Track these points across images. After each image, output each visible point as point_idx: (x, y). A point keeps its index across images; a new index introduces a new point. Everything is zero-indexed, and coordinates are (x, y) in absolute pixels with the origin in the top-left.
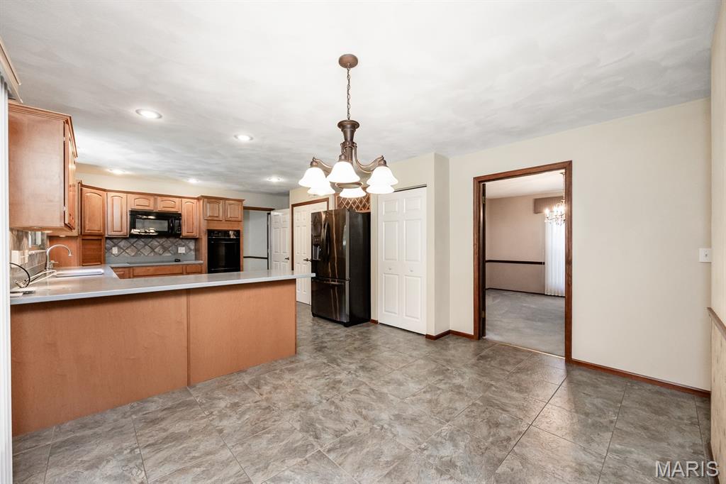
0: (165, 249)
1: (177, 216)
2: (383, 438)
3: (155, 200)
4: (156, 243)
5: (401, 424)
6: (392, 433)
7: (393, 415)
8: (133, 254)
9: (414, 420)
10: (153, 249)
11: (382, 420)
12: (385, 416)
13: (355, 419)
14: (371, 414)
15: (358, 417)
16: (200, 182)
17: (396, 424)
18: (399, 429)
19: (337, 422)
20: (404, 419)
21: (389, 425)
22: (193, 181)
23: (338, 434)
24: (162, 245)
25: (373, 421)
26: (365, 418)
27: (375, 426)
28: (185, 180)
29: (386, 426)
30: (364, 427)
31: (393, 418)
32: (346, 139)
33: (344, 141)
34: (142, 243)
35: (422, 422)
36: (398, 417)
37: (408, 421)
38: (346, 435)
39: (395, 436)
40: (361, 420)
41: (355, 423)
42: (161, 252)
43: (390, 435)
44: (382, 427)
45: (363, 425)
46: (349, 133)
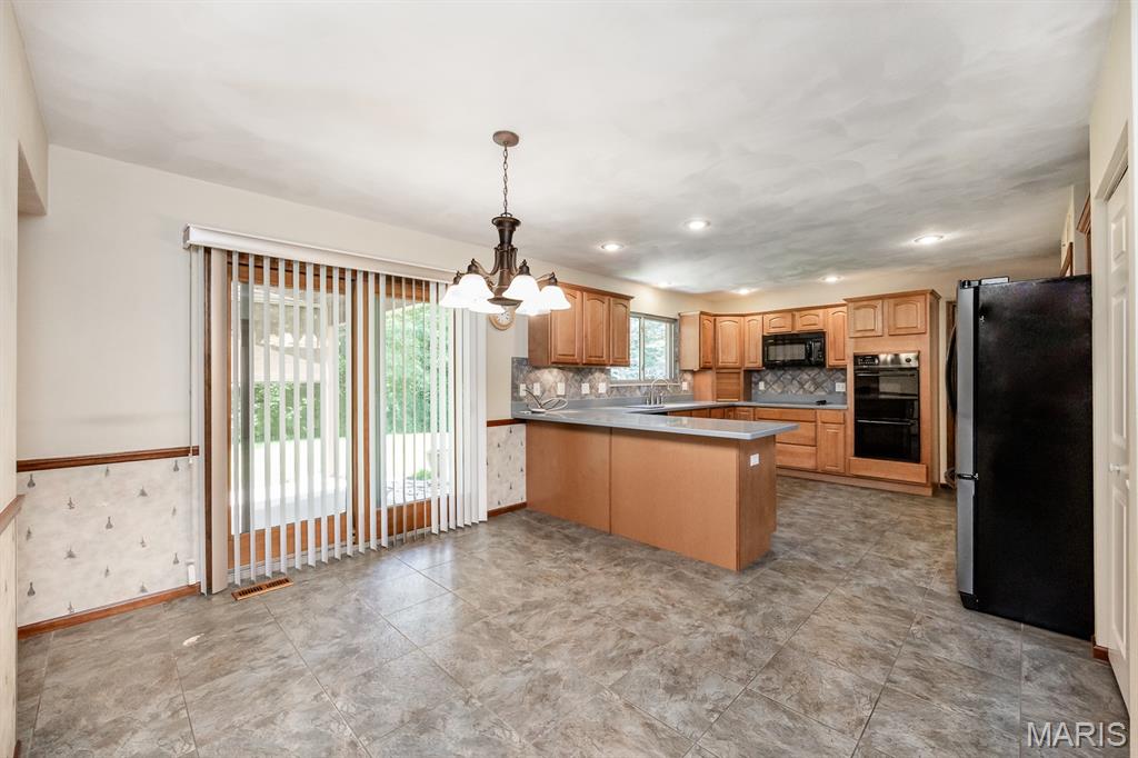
0: (818, 386)
1: (820, 336)
3: (793, 316)
4: (806, 377)
8: (779, 391)
10: (802, 385)
16: (843, 278)
22: (832, 279)
24: (813, 379)
28: (820, 280)
32: (502, 241)
33: (499, 242)
34: (789, 377)
42: (812, 389)
46: (507, 233)
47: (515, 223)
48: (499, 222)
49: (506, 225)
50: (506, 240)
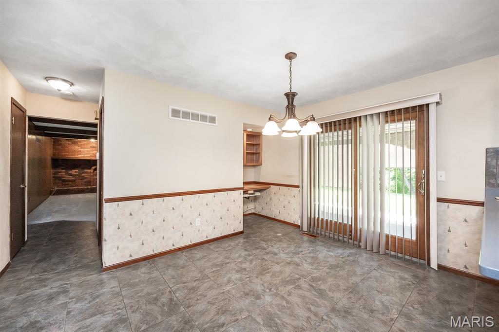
2: (270, 284)
5: (257, 291)
6: (264, 286)
7: (261, 298)
9: (247, 294)
11: (270, 295)
12: (268, 298)
13: (290, 297)
14: (278, 301)
15: (289, 298)
17: (260, 292)
18: (259, 288)
19: (303, 295)
20: (254, 295)
21: (265, 291)
23: (299, 287)
25: (276, 295)
26: (283, 298)
27: (275, 291)
29: (268, 290)
30: (283, 291)
31: (262, 297)
32: (289, 103)
33: (287, 104)
35: (242, 293)
36: (258, 297)
37: (252, 293)
38: (293, 286)
39: (263, 285)
40: (286, 296)
41: (290, 294)
43: (265, 285)
44: (270, 290)
45: (283, 292)
46: (290, 100)
47: (294, 95)
48: (287, 95)
49: (290, 96)
50: (290, 103)
